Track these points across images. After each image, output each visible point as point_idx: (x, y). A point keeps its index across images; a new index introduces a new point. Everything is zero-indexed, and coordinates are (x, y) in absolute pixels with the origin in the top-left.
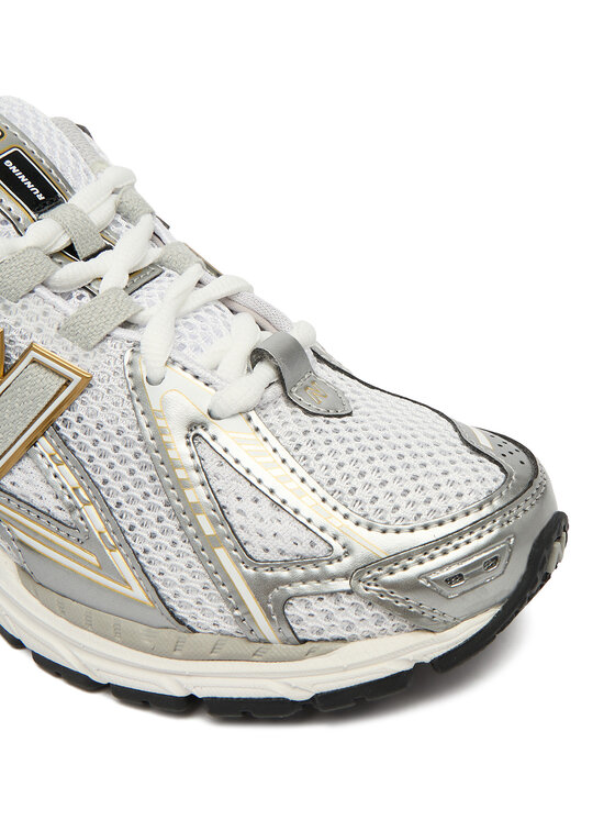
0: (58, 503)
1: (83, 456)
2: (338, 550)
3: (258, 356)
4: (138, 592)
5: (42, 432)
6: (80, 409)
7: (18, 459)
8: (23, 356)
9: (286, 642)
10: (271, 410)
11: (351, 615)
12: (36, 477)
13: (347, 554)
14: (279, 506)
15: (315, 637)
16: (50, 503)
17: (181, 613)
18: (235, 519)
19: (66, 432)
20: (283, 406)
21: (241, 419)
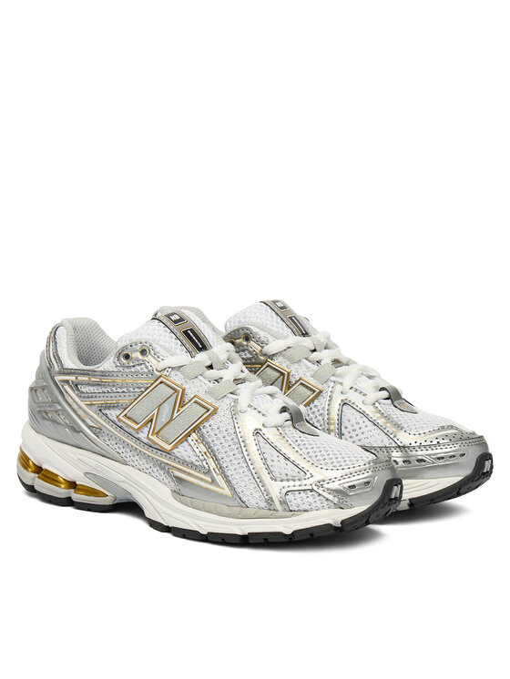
0: (197, 458)
1: (210, 440)
2: (308, 475)
3: (284, 410)
4: (227, 491)
5: (194, 430)
6: (211, 422)
7: (181, 442)
8: (190, 401)
9: (285, 510)
10: (287, 429)
11: (311, 499)
12: (188, 448)
13: (312, 476)
14: (287, 459)
15: (296, 509)
16: (193, 459)
17: (244, 499)
18: (270, 463)
19: (204, 431)
20: (292, 428)
21: (275, 429)
